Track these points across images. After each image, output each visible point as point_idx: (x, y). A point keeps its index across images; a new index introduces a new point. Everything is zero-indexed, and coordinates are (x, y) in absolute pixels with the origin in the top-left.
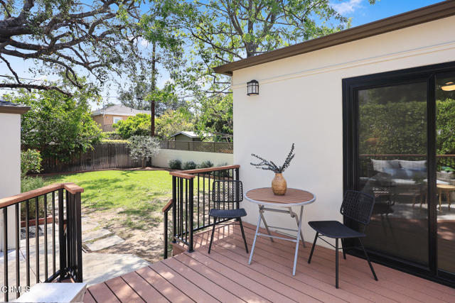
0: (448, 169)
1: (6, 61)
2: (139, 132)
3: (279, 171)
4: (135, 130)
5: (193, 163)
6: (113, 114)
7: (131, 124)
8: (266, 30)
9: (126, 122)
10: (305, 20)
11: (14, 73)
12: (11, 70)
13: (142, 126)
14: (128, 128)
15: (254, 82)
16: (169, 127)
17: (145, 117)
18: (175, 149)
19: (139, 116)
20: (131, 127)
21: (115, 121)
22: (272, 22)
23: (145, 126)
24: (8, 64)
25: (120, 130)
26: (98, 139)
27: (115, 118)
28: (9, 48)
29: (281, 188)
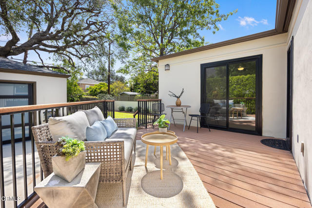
0: (242, 103)
1: (38, 54)
2: (102, 92)
3: (178, 98)
4: (99, 91)
5: (131, 108)
6: (85, 83)
7: (96, 88)
8: (169, 42)
9: (94, 87)
10: (187, 38)
11: (41, 60)
12: (40, 59)
13: (102, 89)
14: (95, 90)
15: (168, 65)
16: (117, 90)
17: (104, 84)
18: (121, 100)
19: (100, 84)
20: (97, 90)
21: (87, 87)
22: (172, 38)
23: (105, 89)
24: (39, 55)
25: (91, 92)
26: (81, 96)
27: (86, 86)
28: (41, 47)
29: (179, 103)
